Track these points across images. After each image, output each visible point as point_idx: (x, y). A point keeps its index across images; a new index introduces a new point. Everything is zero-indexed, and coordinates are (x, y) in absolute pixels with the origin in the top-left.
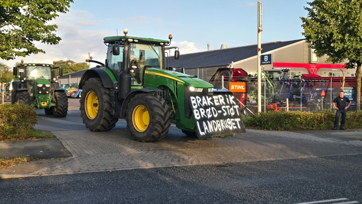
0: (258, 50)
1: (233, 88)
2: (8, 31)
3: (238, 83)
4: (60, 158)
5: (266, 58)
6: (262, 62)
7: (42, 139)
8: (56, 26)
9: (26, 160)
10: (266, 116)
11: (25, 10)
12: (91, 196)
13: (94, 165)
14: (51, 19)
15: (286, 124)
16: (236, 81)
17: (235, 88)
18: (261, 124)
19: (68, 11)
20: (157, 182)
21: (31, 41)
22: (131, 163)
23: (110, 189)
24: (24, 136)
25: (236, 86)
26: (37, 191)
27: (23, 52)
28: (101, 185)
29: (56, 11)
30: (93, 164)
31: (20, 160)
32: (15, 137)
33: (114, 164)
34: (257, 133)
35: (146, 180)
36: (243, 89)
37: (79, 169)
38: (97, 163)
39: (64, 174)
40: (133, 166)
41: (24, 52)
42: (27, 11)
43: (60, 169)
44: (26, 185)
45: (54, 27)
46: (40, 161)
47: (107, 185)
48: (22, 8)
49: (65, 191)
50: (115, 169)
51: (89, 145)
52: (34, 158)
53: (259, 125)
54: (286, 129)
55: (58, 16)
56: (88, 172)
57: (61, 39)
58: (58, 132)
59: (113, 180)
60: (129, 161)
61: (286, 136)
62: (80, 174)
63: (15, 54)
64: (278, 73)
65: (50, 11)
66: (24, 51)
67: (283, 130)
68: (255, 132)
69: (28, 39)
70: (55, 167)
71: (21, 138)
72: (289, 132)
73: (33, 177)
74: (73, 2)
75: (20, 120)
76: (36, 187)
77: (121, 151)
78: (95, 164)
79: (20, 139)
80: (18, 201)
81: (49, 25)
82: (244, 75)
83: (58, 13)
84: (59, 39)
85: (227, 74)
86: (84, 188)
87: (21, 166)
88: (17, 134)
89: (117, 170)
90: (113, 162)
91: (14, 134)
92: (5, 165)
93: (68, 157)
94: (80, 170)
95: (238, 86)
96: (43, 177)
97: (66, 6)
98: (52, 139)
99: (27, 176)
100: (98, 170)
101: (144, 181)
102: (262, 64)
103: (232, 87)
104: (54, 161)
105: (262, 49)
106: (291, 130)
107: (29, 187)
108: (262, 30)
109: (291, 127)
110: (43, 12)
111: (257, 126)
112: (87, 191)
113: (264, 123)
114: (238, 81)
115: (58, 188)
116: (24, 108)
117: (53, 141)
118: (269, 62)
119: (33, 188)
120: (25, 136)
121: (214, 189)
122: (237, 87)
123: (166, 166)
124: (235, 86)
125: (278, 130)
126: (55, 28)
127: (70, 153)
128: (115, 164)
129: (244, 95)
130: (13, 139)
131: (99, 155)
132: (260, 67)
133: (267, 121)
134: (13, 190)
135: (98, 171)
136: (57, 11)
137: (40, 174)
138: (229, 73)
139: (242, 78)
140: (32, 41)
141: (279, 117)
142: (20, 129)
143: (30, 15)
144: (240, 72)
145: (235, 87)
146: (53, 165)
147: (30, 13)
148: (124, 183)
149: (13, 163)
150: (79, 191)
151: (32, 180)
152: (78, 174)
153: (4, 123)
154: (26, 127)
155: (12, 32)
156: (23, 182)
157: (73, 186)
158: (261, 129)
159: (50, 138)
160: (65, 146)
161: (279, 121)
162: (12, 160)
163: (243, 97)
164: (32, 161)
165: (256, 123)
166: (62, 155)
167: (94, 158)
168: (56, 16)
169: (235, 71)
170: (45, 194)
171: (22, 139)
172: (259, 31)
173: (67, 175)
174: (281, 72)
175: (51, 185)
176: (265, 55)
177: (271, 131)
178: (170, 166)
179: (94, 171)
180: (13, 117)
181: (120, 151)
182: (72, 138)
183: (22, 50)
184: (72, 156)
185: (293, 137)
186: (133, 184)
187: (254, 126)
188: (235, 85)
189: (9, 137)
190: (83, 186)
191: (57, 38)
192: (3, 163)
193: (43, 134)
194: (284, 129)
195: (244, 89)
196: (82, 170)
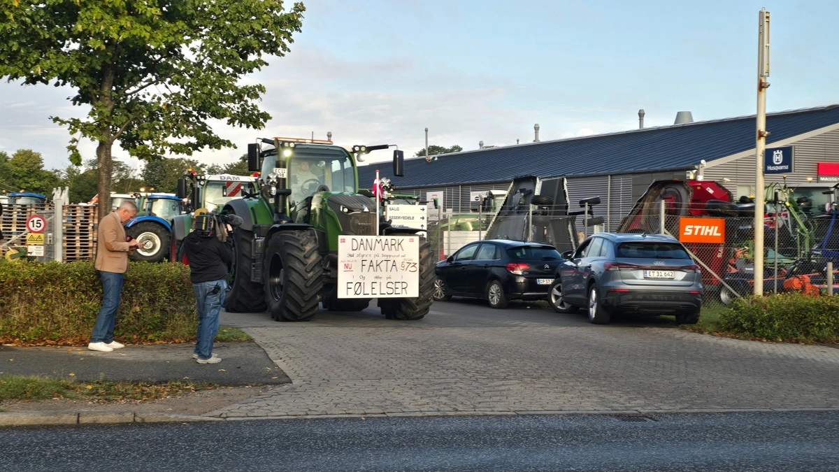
0: (757, 135)
1: (690, 234)
2: (156, 98)
3: (705, 219)
4: (265, 386)
5: (778, 157)
6: (766, 168)
7: (223, 343)
8: (261, 89)
9: (193, 388)
10: (768, 306)
11: (193, 50)
12: (333, 461)
13: (339, 404)
14: (251, 72)
15: (820, 328)
16: (701, 214)
17: (696, 233)
18: (753, 326)
19: (289, 51)
20: (477, 444)
21: (202, 120)
22: (420, 403)
23: (374, 451)
24: (183, 336)
25: (697, 227)
26: (222, 447)
27: (186, 144)
28: (353, 443)
29: (262, 51)
30: (337, 402)
31: (178, 386)
32: (164, 339)
33: (382, 402)
34: (740, 348)
35: (452, 438)
36: (715, 234)
37: (307, 410)
38: (346, 399)
39: (273, 420)
40: (426, 409)
41: (189, 144)
42: (198, 53)
43: (266, 408)
44: (198, 436)
45: (257, 90)
46: (222, 391)
47: (366, 443)
48: (187, 45)
49: (280, 450)
50: (384, 413)
51: (329, 360)
52: (210, 385)
53: (749, 329)
54: (820, 341)
55: (267, 64)
56: (326, 416)
57: (270, 118)
58: (257, 329)
59: (380, 435)
60: (416, 398)
61: (814, 357)
62: (308, 419)
63: (169, 148)
64: (824, 193)
65: (248, 53)
66: (189, 142)
67: (812, 344)
68: (736, 346)
69: (197, 115)
70: (255, 404)
71: (177, 341)
72: (825, 348)
73: (211, 421)
74: (301, 31)
75: (176, 300)
76: (218, 441)
77: (399, 376)
78: (342, 400)
79: (175, 342)
80: (186, 464)
81: (247, 86)
82: (721, 199)
83: (265, 56)
84: (266, 117)
85: (677, 195)
86: (319, 447)
87: (183, 399)
88: (168, 332)
89: (389, 415)
90: (381, 398)
91: (161, 330)
92: (149, 395)
93: (283, 383)
94: (309, 413)
95: (704, 227)
96: (231, 422)
97: (286, 41)
98: (243, 344)
99: (197, 418)
100: (349, 414)
101: (447, 440)
102: (766, 172)
103: (687, 229)
104: (252, 391)
105: (767, 133)
106: (833, 343)
107: (206, 440)
108: (769, 85)
109: (835, 337)
110: (233, 56)
111: (743, 330)
112: (324, 452)
113: (761, 323)
114: (706, 215)
115: (264, 444)
116: (184, 272)
117: (247, 349)
118: (786, 167)
119: (213, 442)
120: (186, 335)
121: (600, 463)
122: (700, 230)
123: (499, 413)
124: (695, 227)
125: (797, 342)
126: (260, 93)
127: (287, 376)
128: (384, 404)
129: (721, 250)
130: (160, 342)
131: (350, 383)
132: (761, 180)
133: (770, 319)
134: (174, 444)
135: (347, 416)
136: (265, 51)
137: (225, 416)
138: (683, 192)
139: (717, 207)
140: (205, 118)
141: (803, 309)
142: (176, 320)
143: (206, 61)
144: (711, 191)
145: (694, 230)
146: (251, 400)
147: (205, 58)
148: (404, 441)
149: (166, 393)
150: (308, 452)
151: (208, 427)
152: (305, 419)
153: (142, 304)
154: (188, 316)
155: (163, 98)
156: (191, 430)
157: (296, 443)
158: (752, 340)
159: (241, 341)
160: (275, 361)
161: (801, 319)
162: (165, 386)
163: (719, 256)
164: (205, 390)
165: (742, 324)
166: (269, 381)
167: (339, 388)
168: (262, 65)
169: (699, 188)
170: (239, 453)
171: (180, 343)
172: (762, 86)
173: (281, 421)
174: (833, 189)
175: (249, 438)
176: (776, 149)
177: (778, 345)
178: (509, 413)
179: (340, 416)
180: (161, 292)
181: (397, 376)
182: (290, 344)
183: (184, 140)
184: (291, 382)
185: (832, 360)
186: (423, 444)
187: (736, 330)
188: (694, 225)
189: (150, 336)
190: (315, 443)
191: (262, 114)
192: (146, 390)
193: (224, 333)
194: (814, 340)
195: (719, 234)
196: (313, 413)
